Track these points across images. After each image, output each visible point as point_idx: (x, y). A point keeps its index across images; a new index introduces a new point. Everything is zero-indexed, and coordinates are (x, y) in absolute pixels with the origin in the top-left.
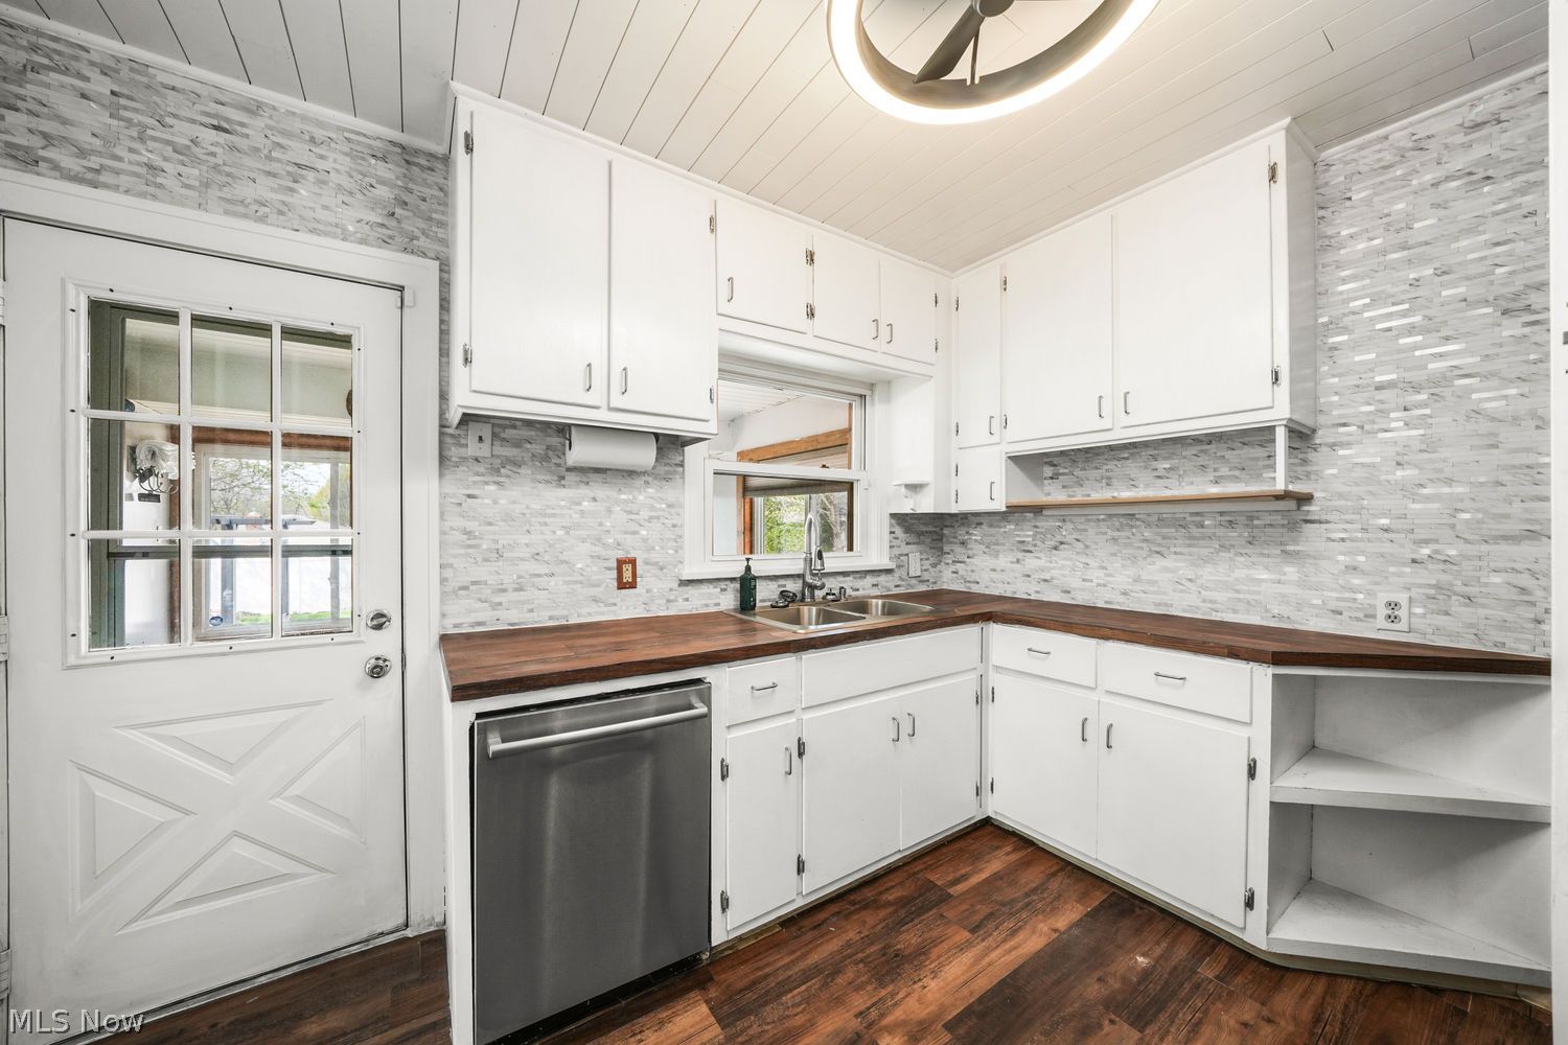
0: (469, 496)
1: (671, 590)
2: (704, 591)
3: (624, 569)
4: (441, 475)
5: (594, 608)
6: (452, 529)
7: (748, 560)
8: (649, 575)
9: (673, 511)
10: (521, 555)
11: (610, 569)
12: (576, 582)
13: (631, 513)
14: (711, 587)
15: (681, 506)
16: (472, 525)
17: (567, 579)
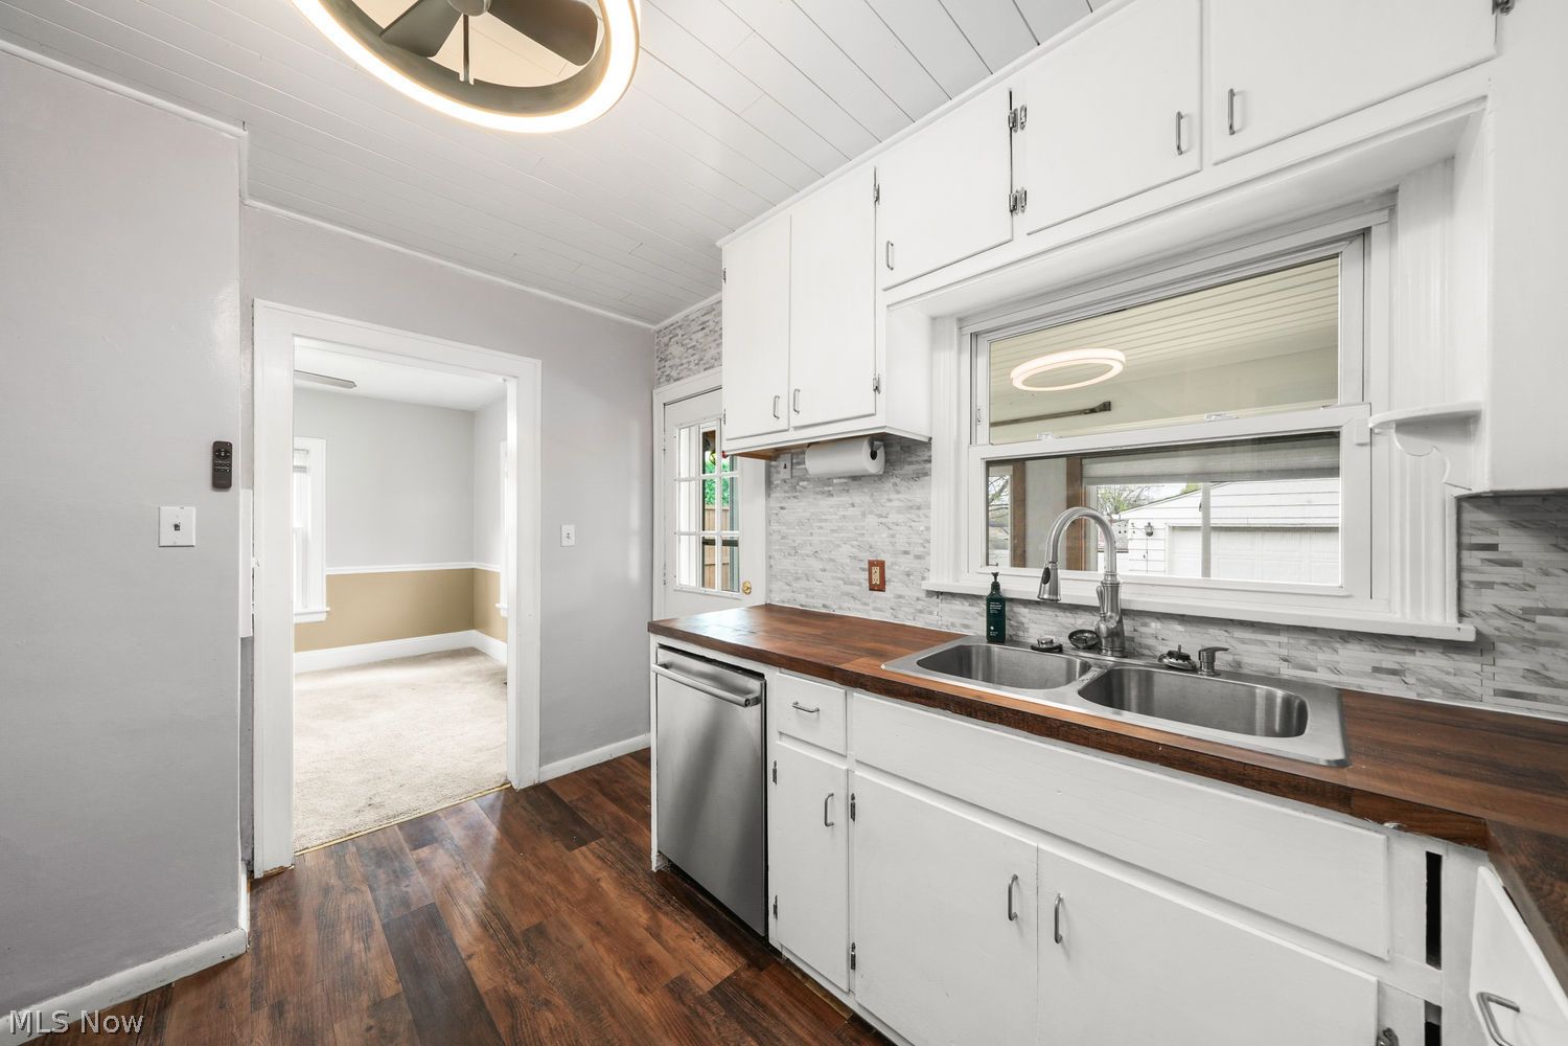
0: (782, 508)
1: (918, 599)
2: (956, 607)
3: (873, 571)
4: (768, 495)
5: (851, 604)
6: (774, 531)
7: (996, 575)
8: (896, 580)
9: (921, 512)
10: (807, 552)
11: (863, 570)
12: (840, 579)
13: (880, 516)
14: (966, 604)
15: (929, 507)
16: (784, 529)
17: (835, 575)
